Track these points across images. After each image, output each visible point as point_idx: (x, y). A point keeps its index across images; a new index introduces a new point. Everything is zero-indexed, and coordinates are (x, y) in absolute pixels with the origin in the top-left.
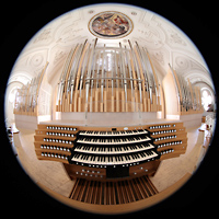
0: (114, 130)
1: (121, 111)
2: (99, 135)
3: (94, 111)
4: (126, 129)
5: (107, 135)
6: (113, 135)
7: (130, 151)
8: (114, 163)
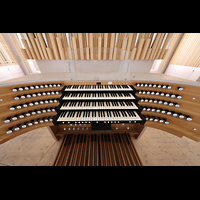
0: (99, 84)
1: (108, 58)
2: (84, 89)
3: (79, 58)
4: (110, 83)
5: (92, 89)
6: (97, 89)
7: (112, 107)
8: (97, 119)
